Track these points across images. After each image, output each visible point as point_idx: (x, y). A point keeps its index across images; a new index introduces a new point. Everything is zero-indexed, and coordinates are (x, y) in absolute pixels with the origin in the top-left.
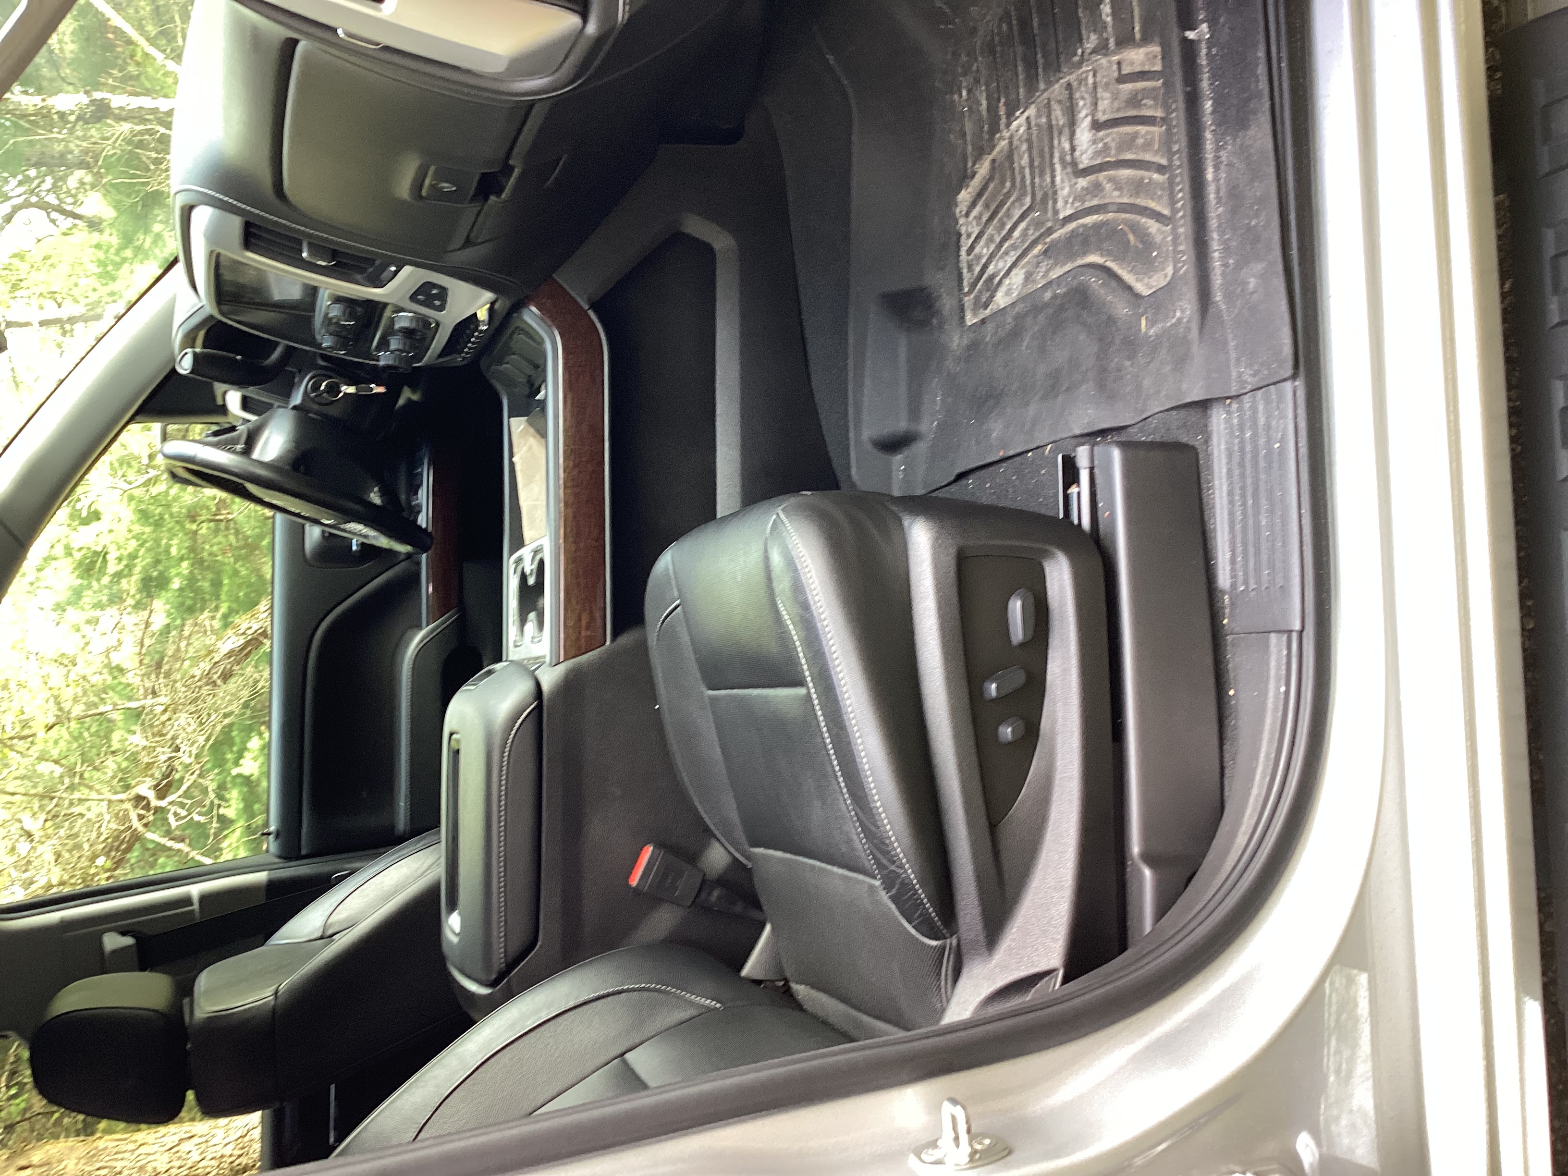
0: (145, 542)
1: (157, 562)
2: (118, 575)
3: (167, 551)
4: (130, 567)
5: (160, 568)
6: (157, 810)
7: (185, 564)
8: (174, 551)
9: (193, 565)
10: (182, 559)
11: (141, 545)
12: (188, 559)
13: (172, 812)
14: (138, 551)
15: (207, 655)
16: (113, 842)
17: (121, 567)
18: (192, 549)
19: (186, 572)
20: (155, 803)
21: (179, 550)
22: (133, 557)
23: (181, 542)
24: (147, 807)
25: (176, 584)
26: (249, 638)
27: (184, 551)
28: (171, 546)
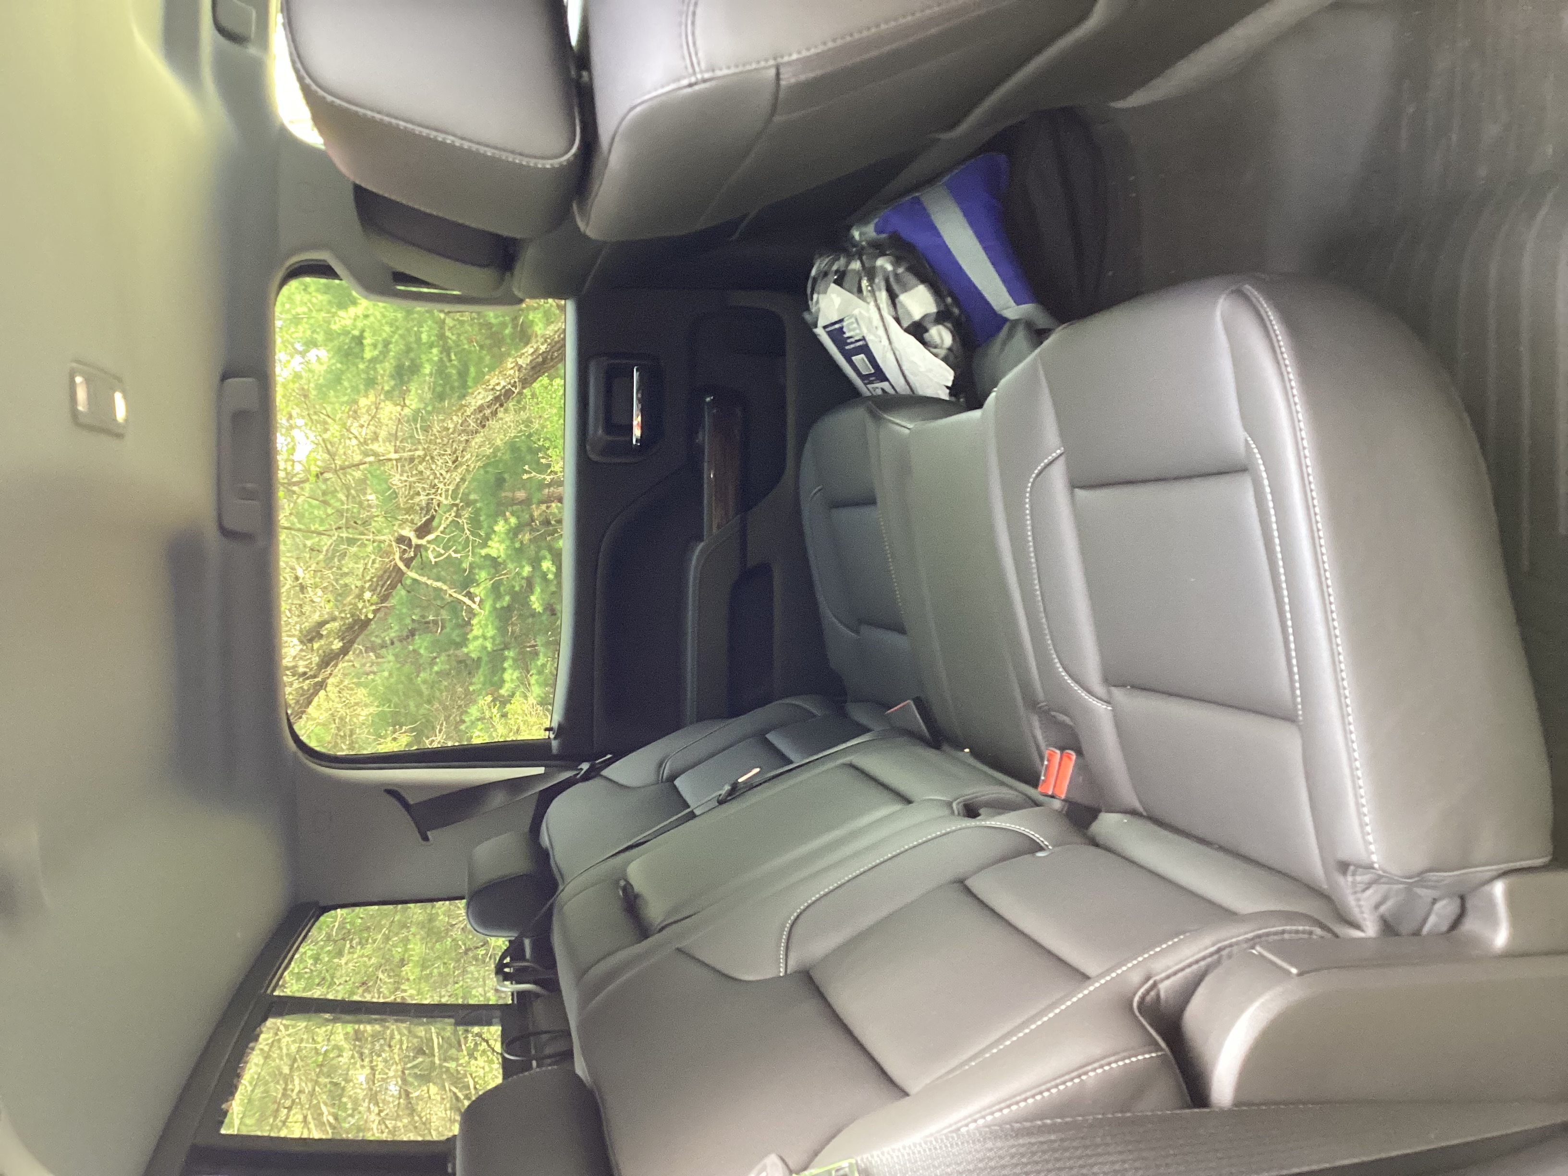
0: (397, 328)
1: (409, 350)
2: (373, 360)
3: (418, 340)
4: (385, 352)
5: (412, 355)
6: (418, 547)
7: (435, 351)
8: (424, 337)
9: (441, 353)
10: (431, 346)
11: (394, 332)
12: (437, 346)
13: (431, 549)
14: (392, 337)
15: (459, 410)
16: (377, 581)
17: (376, 353)
18: (442, 336)
19: (436, 359)
20: (415, 541)
21: (429, 337)
22: (387, 344)
23: (431, 328)
24: (410, 545)
25: (427, 369)
26: (498, 393)
27: (433, 338)
28: (422, 333)
